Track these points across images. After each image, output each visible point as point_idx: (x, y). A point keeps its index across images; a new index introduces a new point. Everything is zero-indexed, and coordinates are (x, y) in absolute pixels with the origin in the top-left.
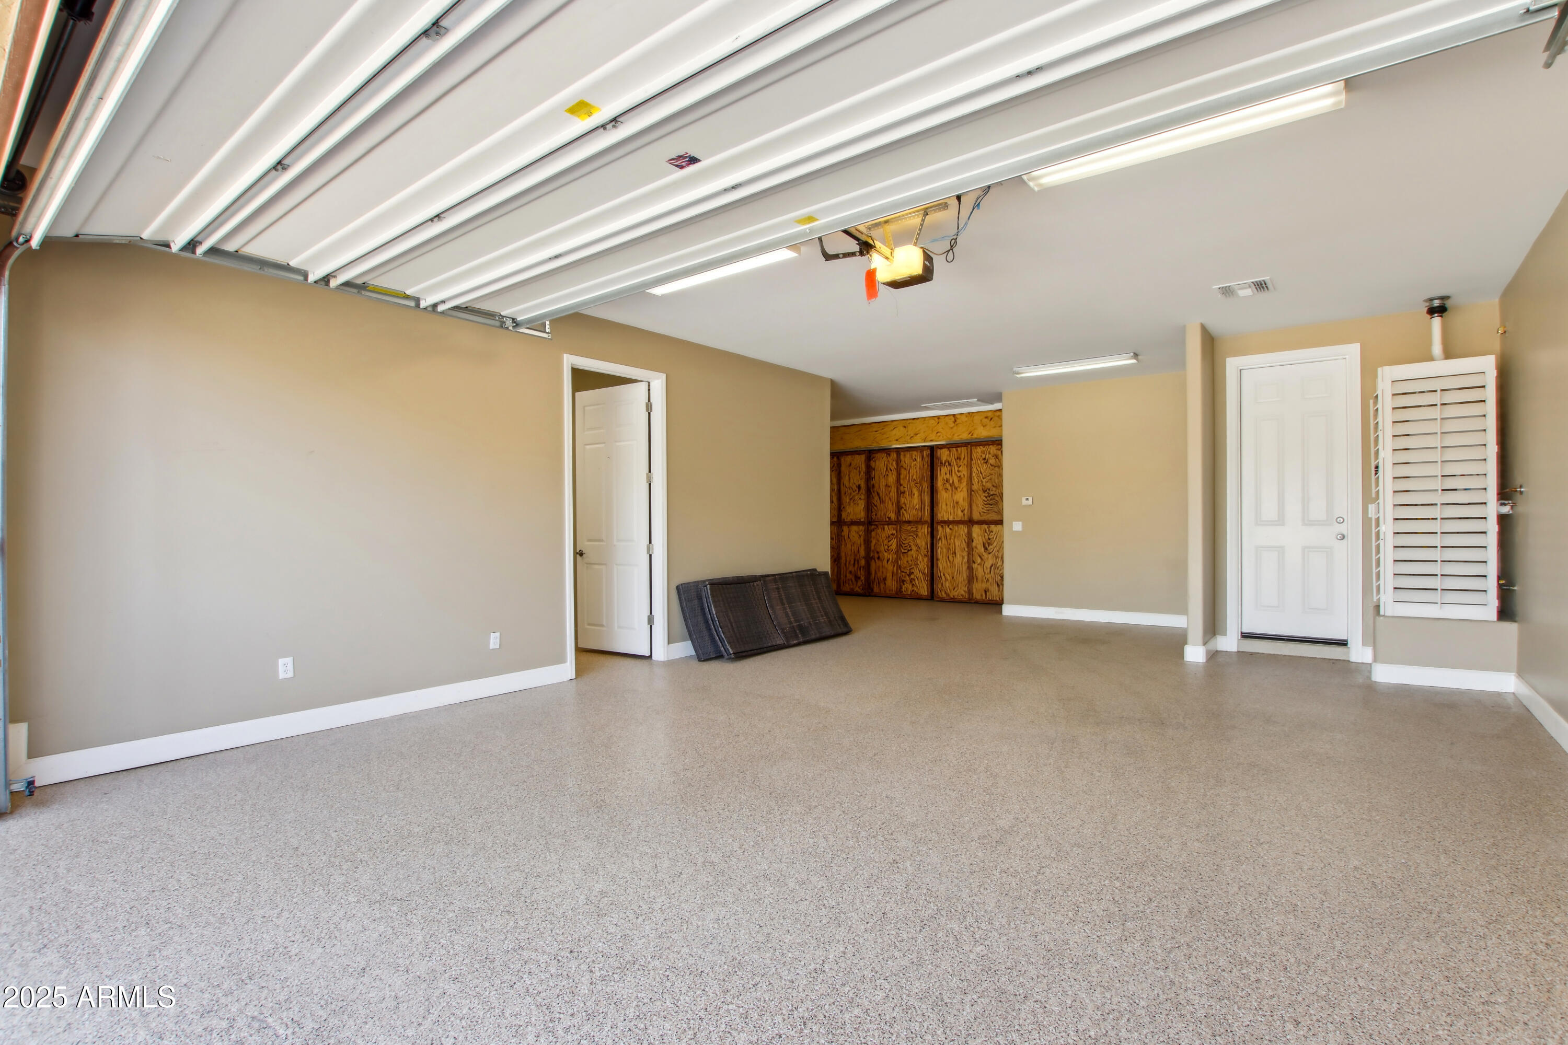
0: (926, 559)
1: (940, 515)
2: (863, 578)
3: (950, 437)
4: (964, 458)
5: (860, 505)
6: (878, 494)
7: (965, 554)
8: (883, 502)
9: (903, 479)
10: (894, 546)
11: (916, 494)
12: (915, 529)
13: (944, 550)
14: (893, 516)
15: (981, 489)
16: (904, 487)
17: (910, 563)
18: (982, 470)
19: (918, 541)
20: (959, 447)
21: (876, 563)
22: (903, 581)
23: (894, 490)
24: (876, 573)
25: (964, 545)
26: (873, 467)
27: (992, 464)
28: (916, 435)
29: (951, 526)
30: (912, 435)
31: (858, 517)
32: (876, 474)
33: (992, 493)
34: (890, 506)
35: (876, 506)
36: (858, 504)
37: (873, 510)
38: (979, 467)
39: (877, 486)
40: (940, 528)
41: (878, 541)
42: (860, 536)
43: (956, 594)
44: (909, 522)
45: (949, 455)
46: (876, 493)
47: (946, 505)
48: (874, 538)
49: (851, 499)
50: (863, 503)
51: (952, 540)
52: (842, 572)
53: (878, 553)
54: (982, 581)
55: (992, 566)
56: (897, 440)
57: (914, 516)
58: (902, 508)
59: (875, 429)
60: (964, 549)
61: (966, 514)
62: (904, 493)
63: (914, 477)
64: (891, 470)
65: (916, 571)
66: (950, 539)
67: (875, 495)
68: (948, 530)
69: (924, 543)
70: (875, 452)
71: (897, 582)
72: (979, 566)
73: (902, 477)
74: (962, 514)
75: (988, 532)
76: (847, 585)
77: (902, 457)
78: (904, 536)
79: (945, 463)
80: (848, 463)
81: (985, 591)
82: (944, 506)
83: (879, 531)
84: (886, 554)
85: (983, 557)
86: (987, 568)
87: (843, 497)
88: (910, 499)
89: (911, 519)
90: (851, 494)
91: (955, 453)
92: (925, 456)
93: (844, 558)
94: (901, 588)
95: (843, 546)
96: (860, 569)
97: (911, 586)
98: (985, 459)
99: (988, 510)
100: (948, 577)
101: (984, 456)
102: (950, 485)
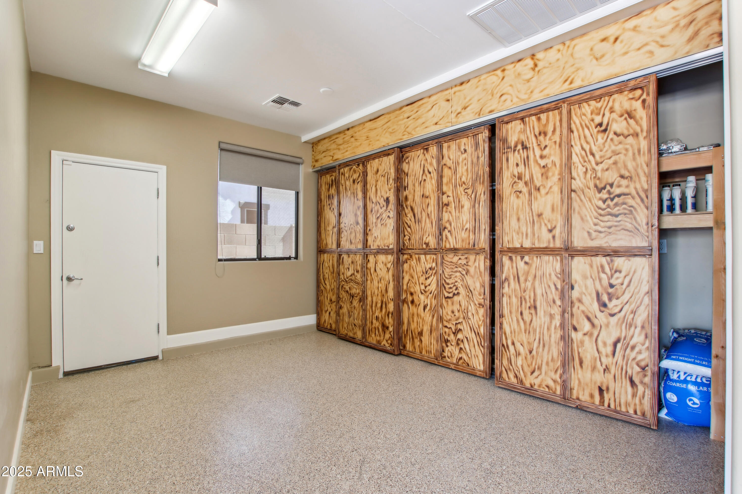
0: (482, 311)
1: (506, 239)
2: (391, 329)
3: (524, 97)
4: (554, 131)
5: (388, 225)
6: (412, 209)
7: (556, 311)
8: (419, 221)
9: (447, 184)
10: (433, 287)
11: (467, 204)
12: (464, 262)
13: (514, 300)
14: (432, 242)
15: (592, 185)
16: (448, 196)
17: (456, 313)
18: (594, 149)
19: (469, 281)
20: (542, 112)
21: (409, 308)
22: (447, 341)
23: (433, 201)
24: (409, 323)
25: (554, 294)
26: (406, 171)
27: (618, 131)
28: (465, 108)
29: (526, 258)
30: (459, 110)
31: (387, 242)
32: (409, 181)
33: (618, 191)
34: (429, 225)
35: (409, 227)
36: (386, 225)
37: (406, 233)
38: (587, 143)
39: (410, 197)
40: (505, 259)
41: (413, 277)
42: (388, 269)
43: (537, 382)
44: (455, 250)
45: (524, 131)
46: (409, 208)
47: (518, 219)
48: (407, 273)
49: (378, 218)
50: (392, 224)
51: (529, 284)
52: (368, 317)
53: (412, 294)
54: (594, 369)
55: (618, 341)
56: (436, 124)
57: (463, 241)
58: (445, 228)
59: (406, 115)
60: (554, 302)
61: (557, 235)
62: (447, 205)
63: (464, 179)
64: (430, 173)
65: (464, 327)
66: (526, 280)
67: (408, 211)
68: (521, 265)
69: (478, 285)
70: (407, 149)
71: (437, 341)
72: (586, 338)
73: (445, 180)
74: (550, 236)
75: (607, 269)
76: (373, 335)
77: (445, 151)
78: (447, 271)
79: (516, 146)
80: (375, 169)
81: (601, 390)
82: (514, 222)
83: (413, 262)
84: (422, 297)
85: (596, 322)
86: (605, 344)
87: (370, 216)
88: (458, 214)
89: (458, 246)
90: (378, 211)
91: (536, 123)
92: (481, 142)
93: (369, 298)
94: (443, 351)
95: (369, 282)
96: (388, 315)
97: (458, 351)
98: (600, 125)
99: (610, 227)
100: (521, 349)
101: (598, 119)
102: (526, 183)
